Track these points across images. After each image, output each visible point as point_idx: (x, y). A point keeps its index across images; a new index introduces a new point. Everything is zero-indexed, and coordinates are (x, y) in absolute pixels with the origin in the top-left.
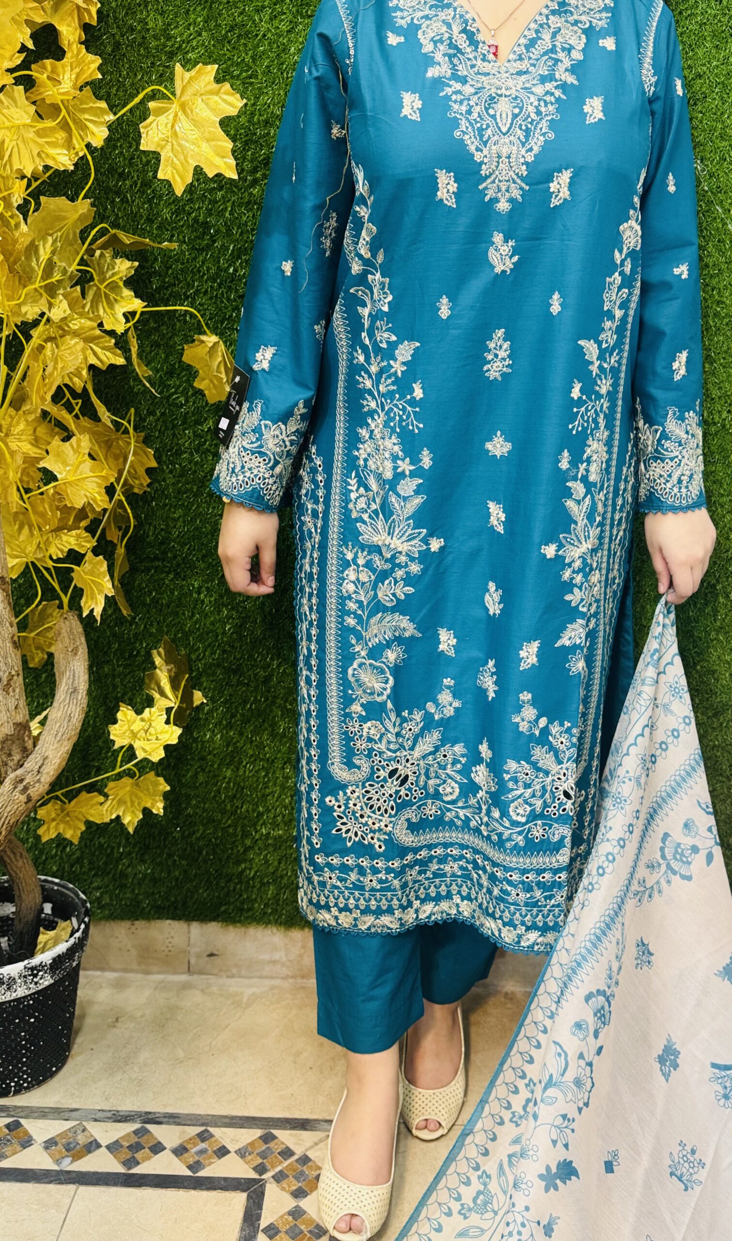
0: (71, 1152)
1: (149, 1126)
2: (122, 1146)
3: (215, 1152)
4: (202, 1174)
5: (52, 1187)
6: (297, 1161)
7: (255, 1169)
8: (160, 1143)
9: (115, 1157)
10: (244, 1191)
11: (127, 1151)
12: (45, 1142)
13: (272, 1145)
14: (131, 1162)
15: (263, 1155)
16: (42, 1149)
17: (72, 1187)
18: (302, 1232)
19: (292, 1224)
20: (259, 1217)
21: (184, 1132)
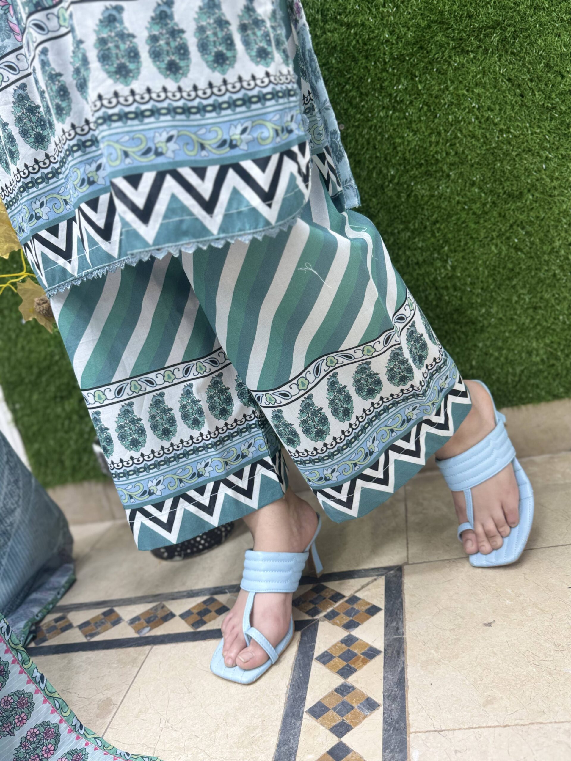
0: (151, 624)
1: (216, 597)
2: (192, 613)
5: (131, 649)
6: (347, 601)
8: (224, 606)
9: (186, 621)
11: (197, 616)
12: (131, 620)
13: (323, 593)
14: (197, 624)
16: (127, 624)
17: (148, 648)
18: (356, 655)
19: (345, 650)
20: (313, 648)
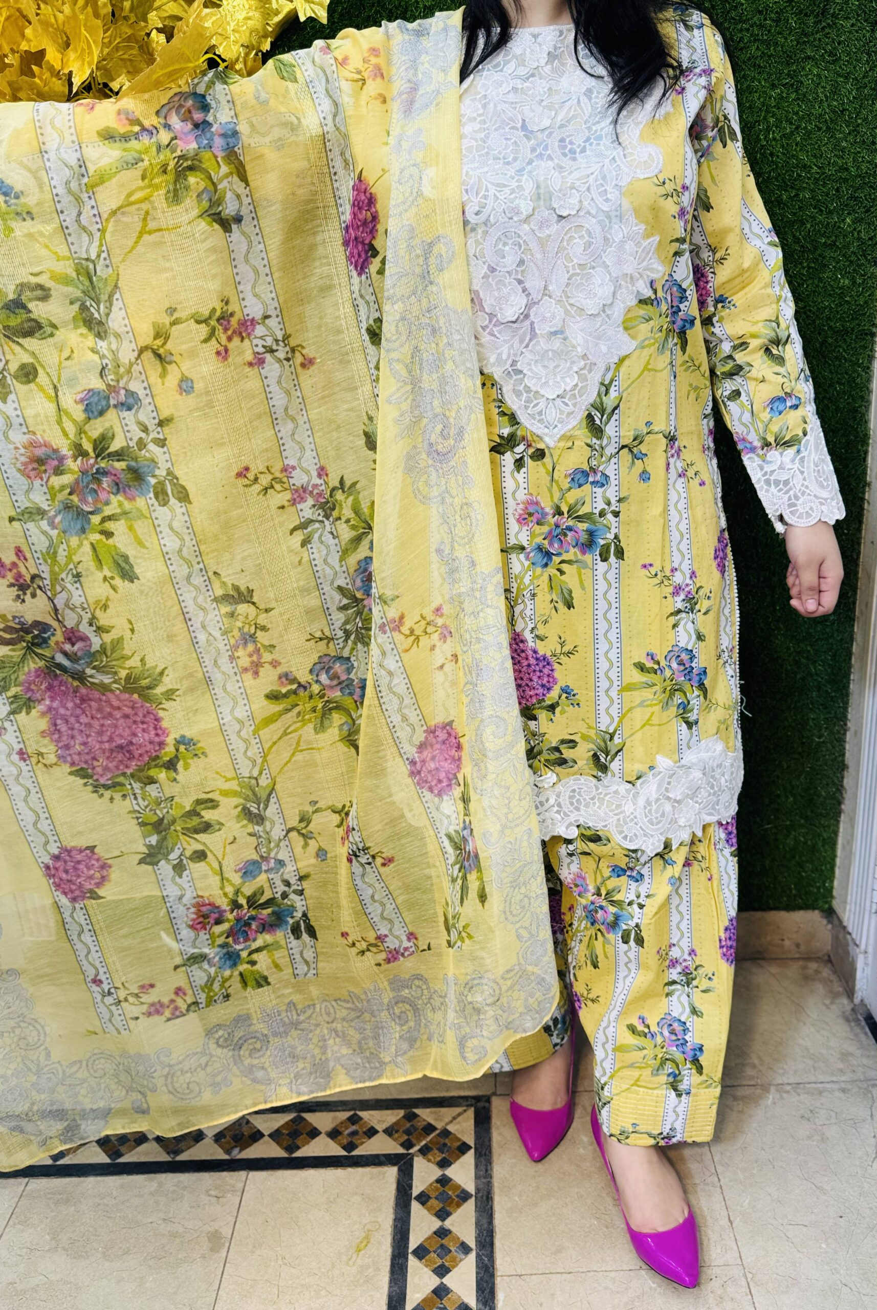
0: (239, 1143)
2: (282, 1134)
3: (365, 1133)
4: (355, 1153)
5: (225, 1174)
6: (438, 1135)
7: (402, 1145)
8: (315, 1129)
9: (278, 1143)
10: (394, 1164)
11: (288, 1138)
12: (215, 1136)
13: (414, 1122)
14: (291, 1149)
15: (408, 1132)
16: (212, 1142)
17: (243, 1174)
18: (450, 1197)
19: (440, 1191)
20: (411, 1187)
21: (336, 1118)
